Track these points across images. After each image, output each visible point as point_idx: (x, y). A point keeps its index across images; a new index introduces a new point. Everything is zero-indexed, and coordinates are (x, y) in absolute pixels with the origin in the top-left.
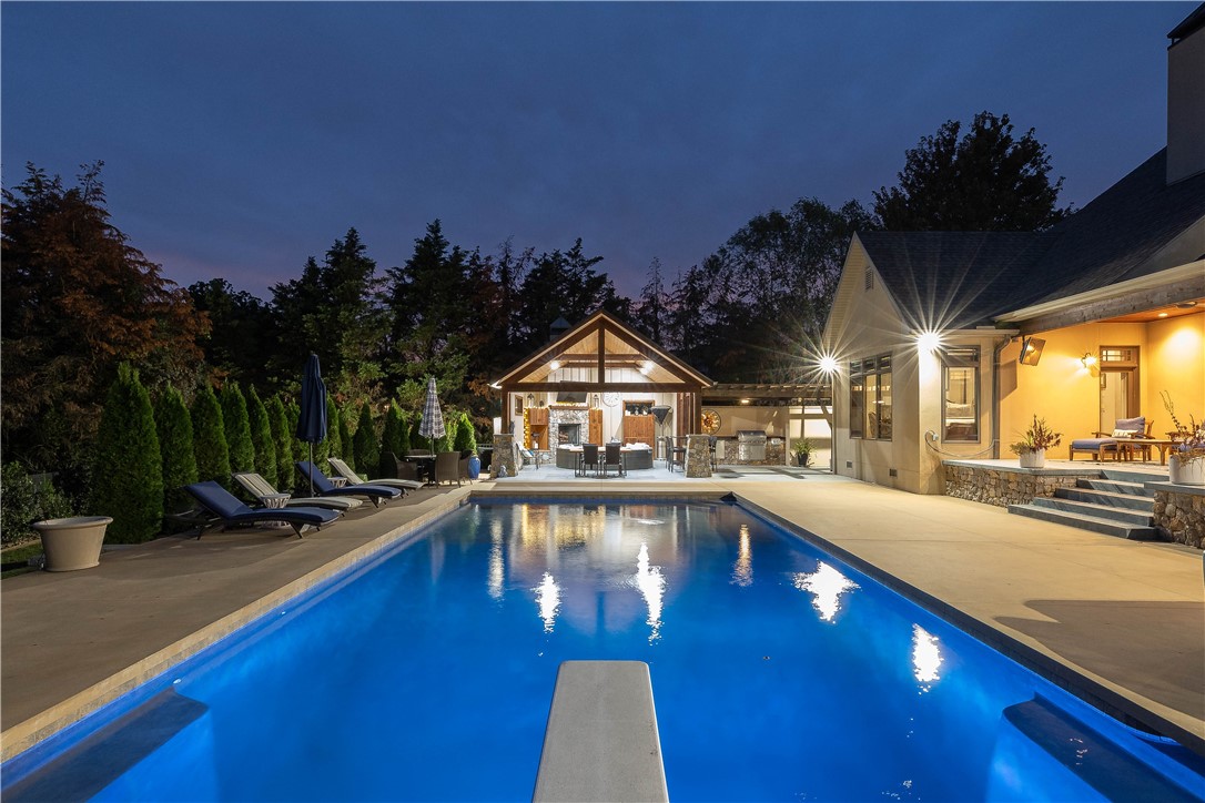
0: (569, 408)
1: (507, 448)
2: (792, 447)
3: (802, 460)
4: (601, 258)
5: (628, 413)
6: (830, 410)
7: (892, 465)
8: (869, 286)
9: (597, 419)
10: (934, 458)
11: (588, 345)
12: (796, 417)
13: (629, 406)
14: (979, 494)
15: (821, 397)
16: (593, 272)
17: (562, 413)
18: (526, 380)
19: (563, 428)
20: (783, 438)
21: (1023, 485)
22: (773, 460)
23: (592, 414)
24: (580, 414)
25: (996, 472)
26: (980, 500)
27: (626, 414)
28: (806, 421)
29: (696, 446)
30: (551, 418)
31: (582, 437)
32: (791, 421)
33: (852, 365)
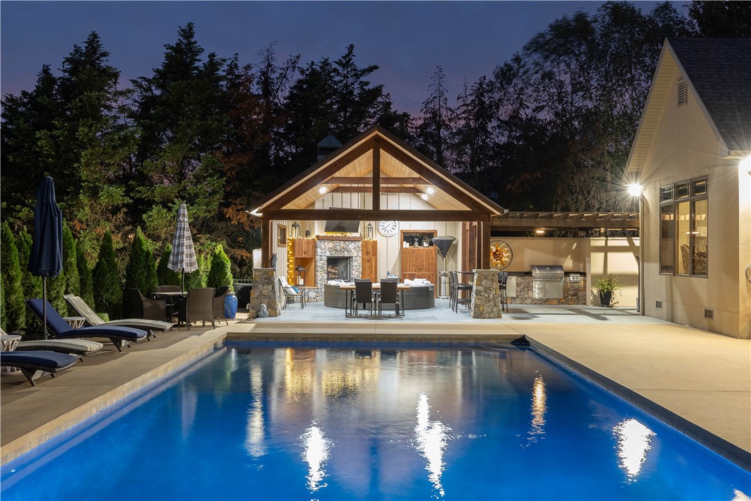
0: (339, 239)
1: (268, 284)
2: (593, 284)
3: (605, 299)
4: (376, 67)
5: (406, 245)
6: (637, 242)
7: (707, 305)
8: (682, 100)
9: (370, 251)
11: (361, 166)
12: (598, 249)
13: (408, 237)
15: (626, 227)
16: (367, 83)
17: (331, 245)
18: (290, 206)
19: (332, 261)
20: (584, 274)
22: (571, 299)
23: (365, 245)
24: (352, 246)
27: (404, 246)
28: (610, 255)
29: (484, 282)
30: (319, 250)
31: (354, 272)
32: (593, 255)
33: (662, 190)
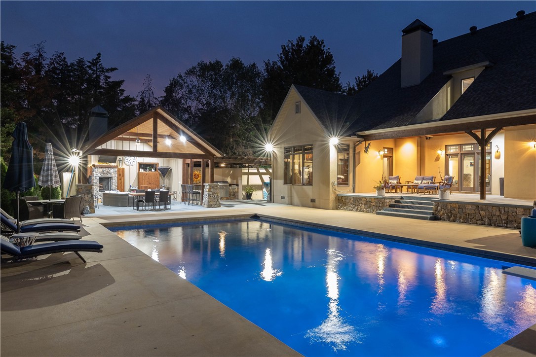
0: (106, 167)
1: (88, 194)
2: (243, 190)
3: (249, 196)
4: (115, 69)
5: (142, 171)
6: (271, 170)
7: (312, 197)
8: (298, 110)
9: (121, 174)
10: (335, 193)
12: (245, 174)
13: (142, 166)
14: (356, 208)
15: (265, 163)
16: (109, 77)
17: (101, 170)
19: (101, 180)
20: (237, 185)
21: (378, 203)
22: (233, 196)
23: (119, 170)
24: (112, 171)
25: (365, 198)
26: (357, 210)
27: (140, 171)
28: (249, 176)
29: (212, 189)
30: (94, 173)
31: (113, 186)
32: (243, 176)
33: (285, 148)
